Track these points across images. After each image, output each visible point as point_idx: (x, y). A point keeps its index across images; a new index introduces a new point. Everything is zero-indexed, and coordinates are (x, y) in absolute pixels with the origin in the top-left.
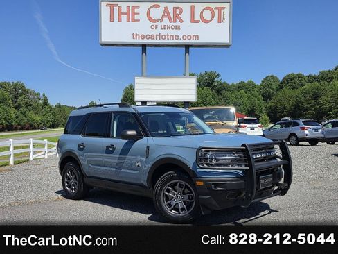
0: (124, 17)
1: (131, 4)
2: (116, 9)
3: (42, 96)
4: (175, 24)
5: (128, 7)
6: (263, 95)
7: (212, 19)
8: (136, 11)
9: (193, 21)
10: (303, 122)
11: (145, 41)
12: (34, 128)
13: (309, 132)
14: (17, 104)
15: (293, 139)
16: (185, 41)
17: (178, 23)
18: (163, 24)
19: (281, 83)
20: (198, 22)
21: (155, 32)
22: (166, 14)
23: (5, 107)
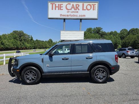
0: (57, 8)
1: (60, 3)
2: (54, 5)
3: (30, 37)
4: (76, 11)
5: (59, 4)
6: (120, 37)
7: (91, 9)
8: (62, 6)
9: (83, 9)
10: (128, 49)
11: (65, 17)
12: (27, 49)
13: (130, 53)
14: (20, 39)
15: (124, 56)
16: (80, 17)
17: (77, 10)
18: (72, 11)
19: (129, 32)
20: (85, 10)
21: (69, 14)
22: (73, 7)
23: (16, 40)
